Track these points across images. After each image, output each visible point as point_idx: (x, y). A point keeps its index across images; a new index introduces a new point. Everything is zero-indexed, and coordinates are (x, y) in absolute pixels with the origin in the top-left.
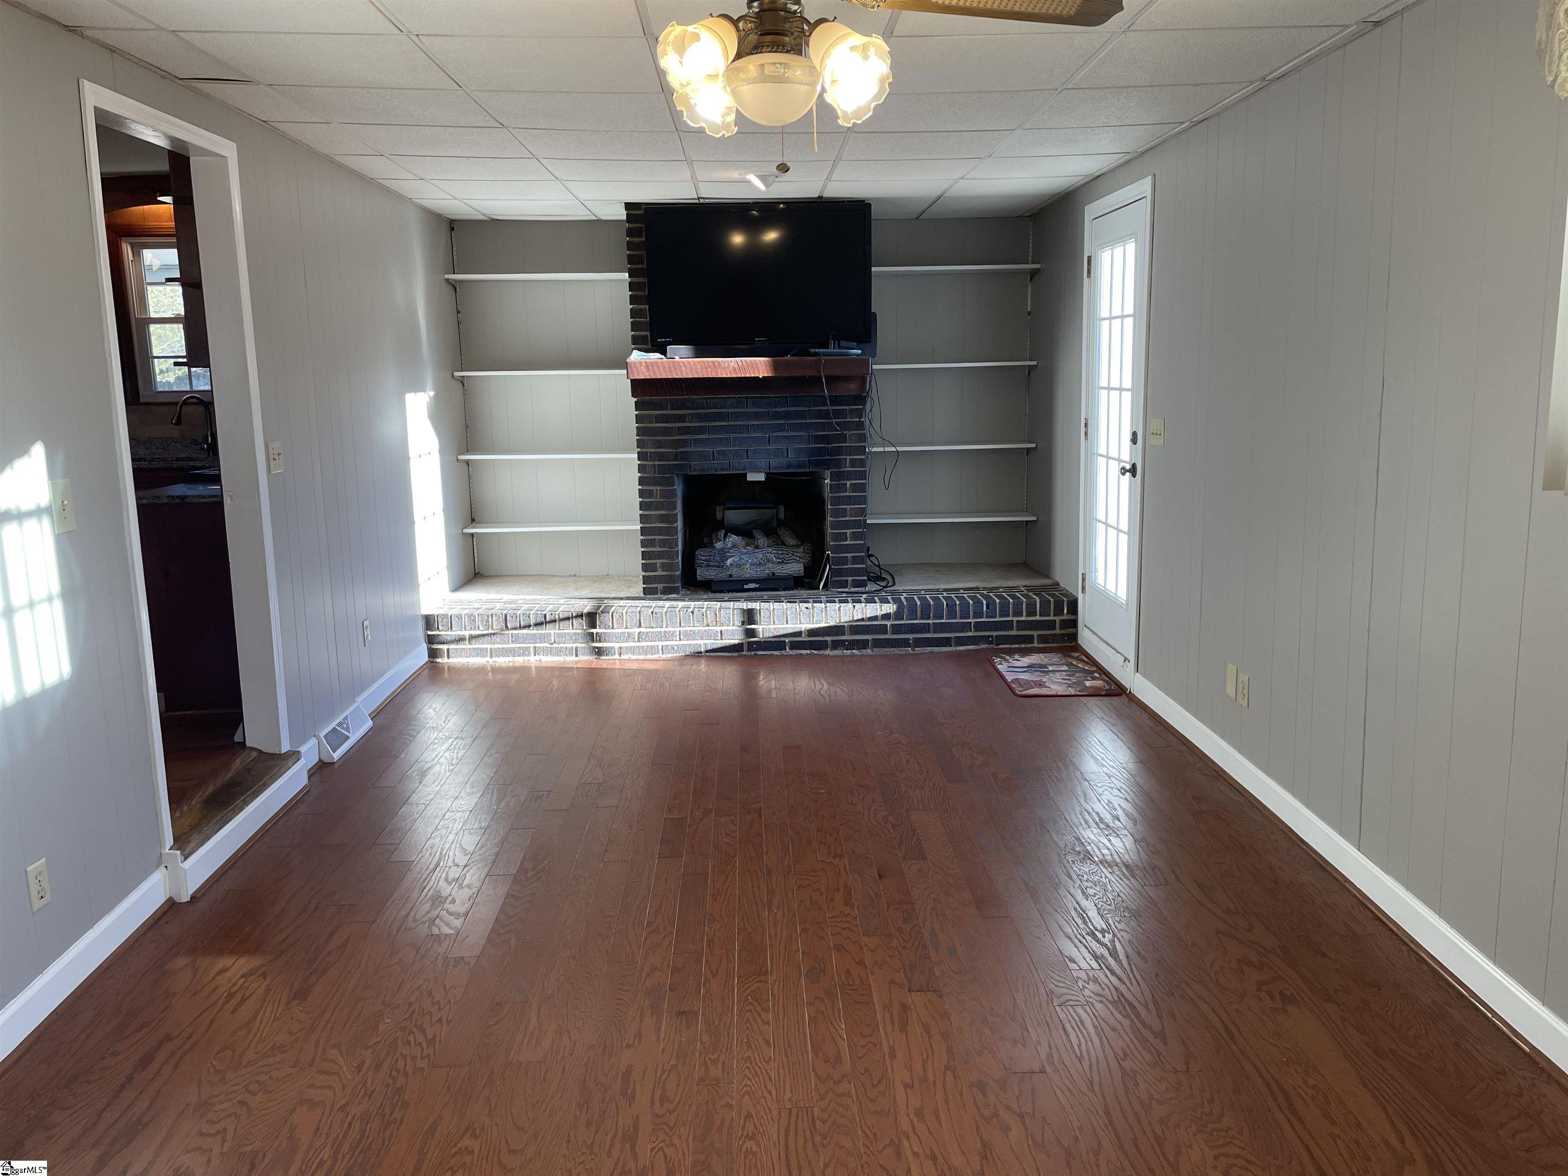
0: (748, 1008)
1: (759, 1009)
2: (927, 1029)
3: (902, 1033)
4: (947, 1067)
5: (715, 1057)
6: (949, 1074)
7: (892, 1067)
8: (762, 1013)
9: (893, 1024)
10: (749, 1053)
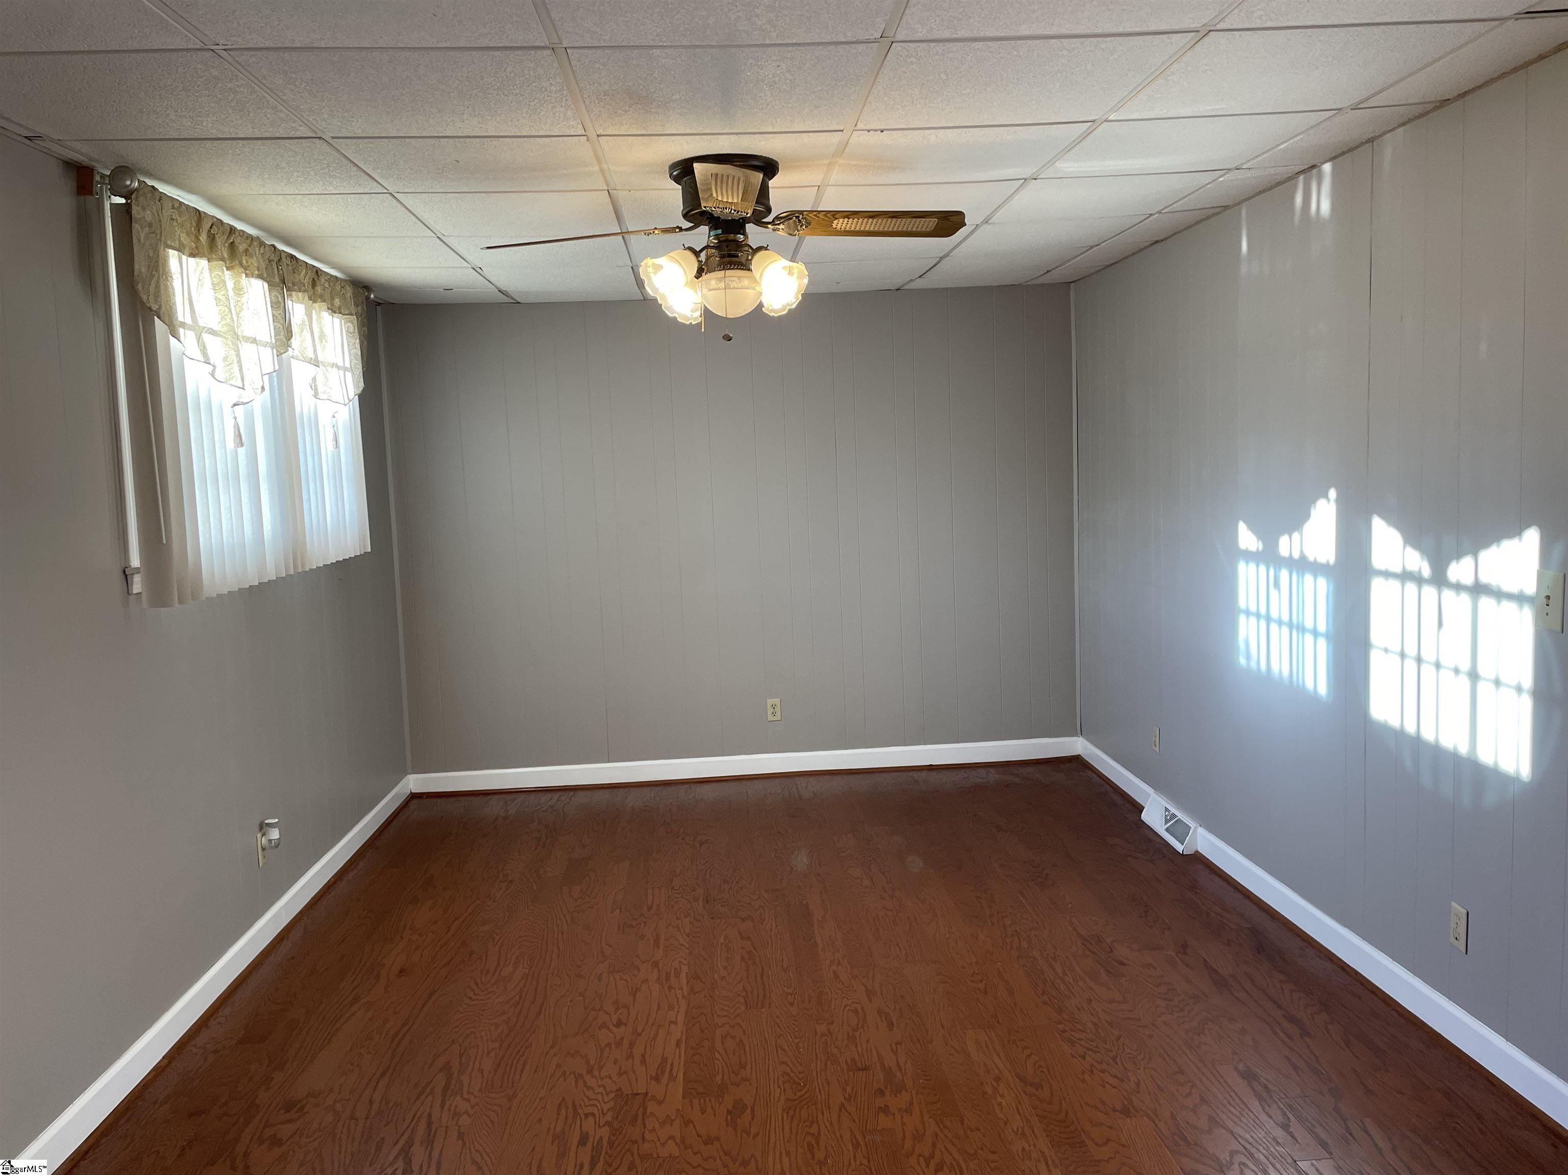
0: (802, 1075)
1: (792, 1075)
2: (643, 1061)
3: (667, 1058)
4: (639, 1035)
5: (823, 1039)
6: (639, 1030)
7: (682, 1034)
8: (789, 1071)
9: (672, 1064)
10: (797, 1041)
